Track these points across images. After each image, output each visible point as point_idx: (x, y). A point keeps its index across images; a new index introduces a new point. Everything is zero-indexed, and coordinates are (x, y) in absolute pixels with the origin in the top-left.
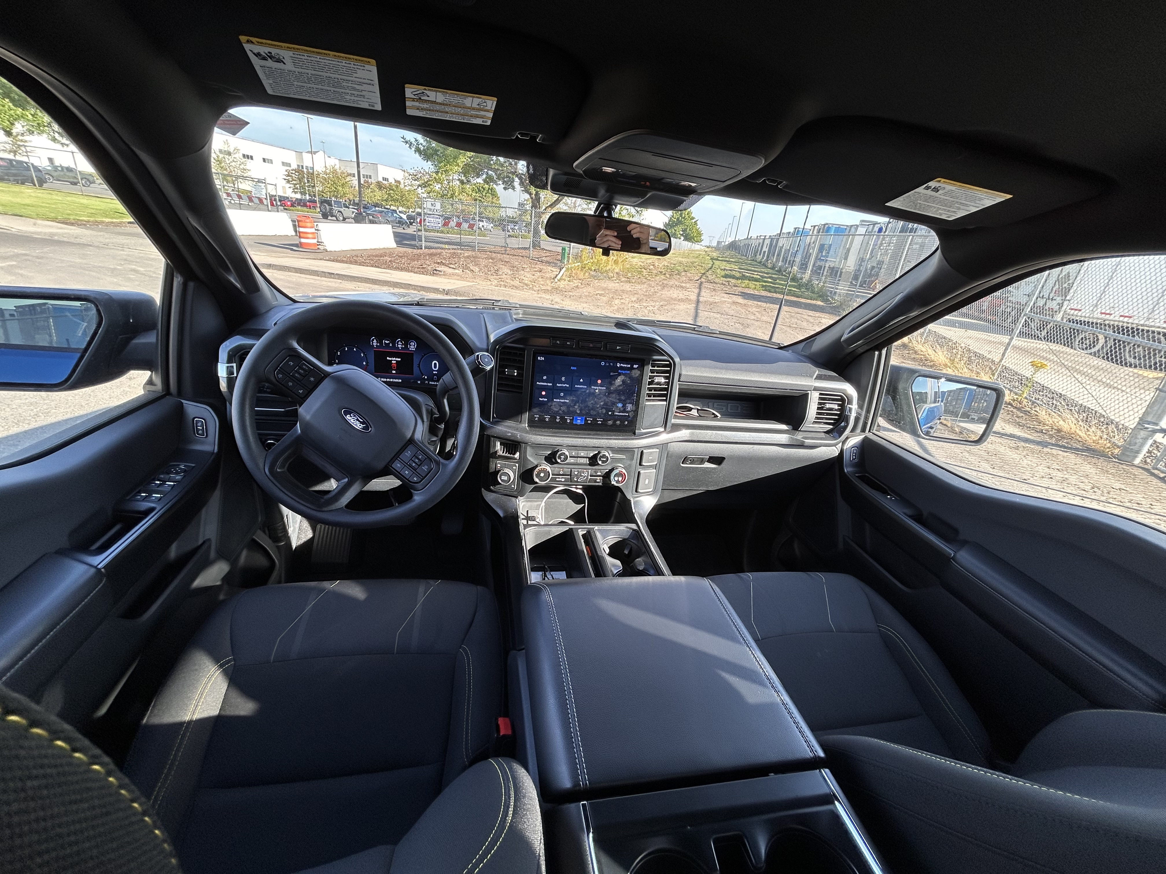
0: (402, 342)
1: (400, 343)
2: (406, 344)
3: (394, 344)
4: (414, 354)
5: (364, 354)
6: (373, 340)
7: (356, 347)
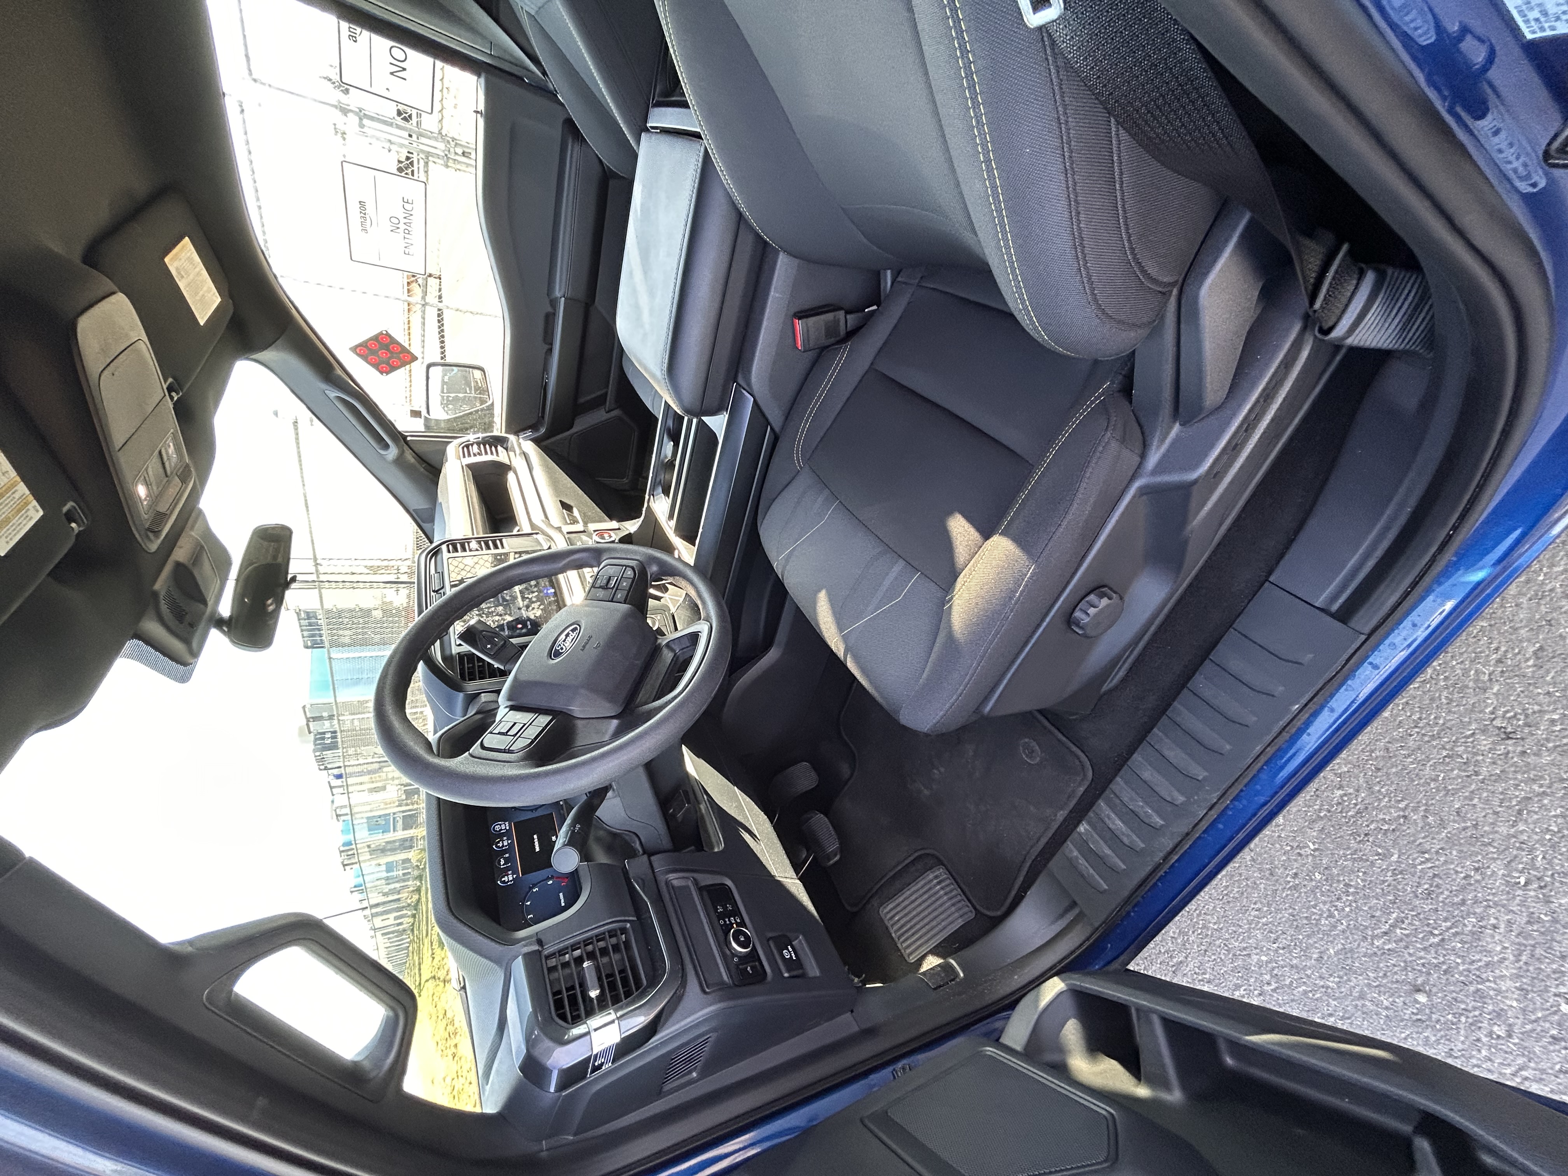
0: (498, 842)
1: (500, 845)
2: (501, 835)
3: (505, 852)
4: (516, 820)
5: (534, 886)
6: (504, 882)
7: (523, 904)
